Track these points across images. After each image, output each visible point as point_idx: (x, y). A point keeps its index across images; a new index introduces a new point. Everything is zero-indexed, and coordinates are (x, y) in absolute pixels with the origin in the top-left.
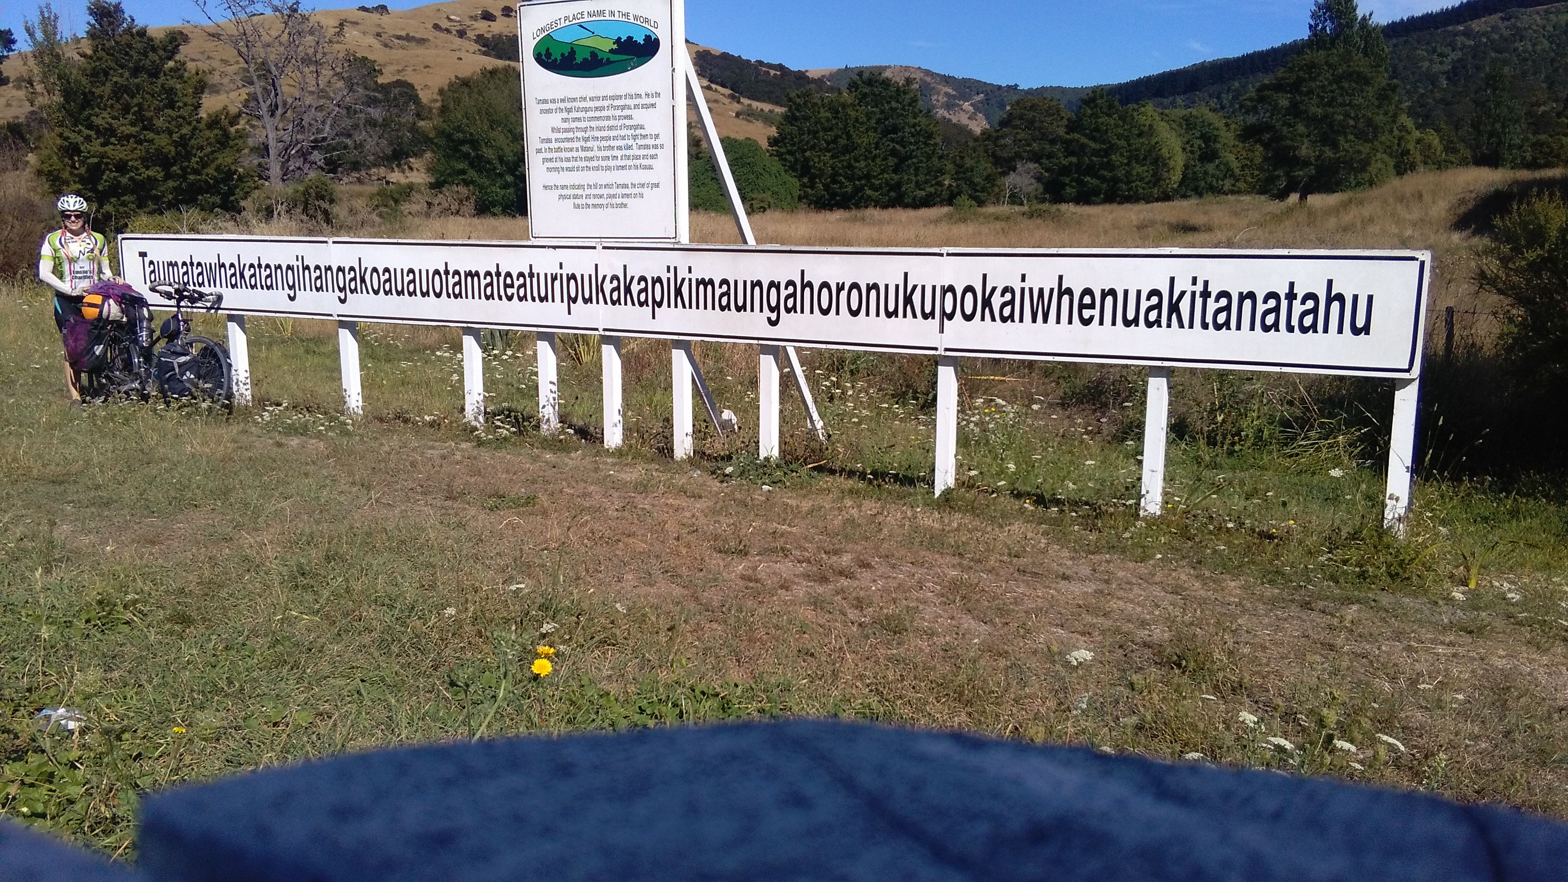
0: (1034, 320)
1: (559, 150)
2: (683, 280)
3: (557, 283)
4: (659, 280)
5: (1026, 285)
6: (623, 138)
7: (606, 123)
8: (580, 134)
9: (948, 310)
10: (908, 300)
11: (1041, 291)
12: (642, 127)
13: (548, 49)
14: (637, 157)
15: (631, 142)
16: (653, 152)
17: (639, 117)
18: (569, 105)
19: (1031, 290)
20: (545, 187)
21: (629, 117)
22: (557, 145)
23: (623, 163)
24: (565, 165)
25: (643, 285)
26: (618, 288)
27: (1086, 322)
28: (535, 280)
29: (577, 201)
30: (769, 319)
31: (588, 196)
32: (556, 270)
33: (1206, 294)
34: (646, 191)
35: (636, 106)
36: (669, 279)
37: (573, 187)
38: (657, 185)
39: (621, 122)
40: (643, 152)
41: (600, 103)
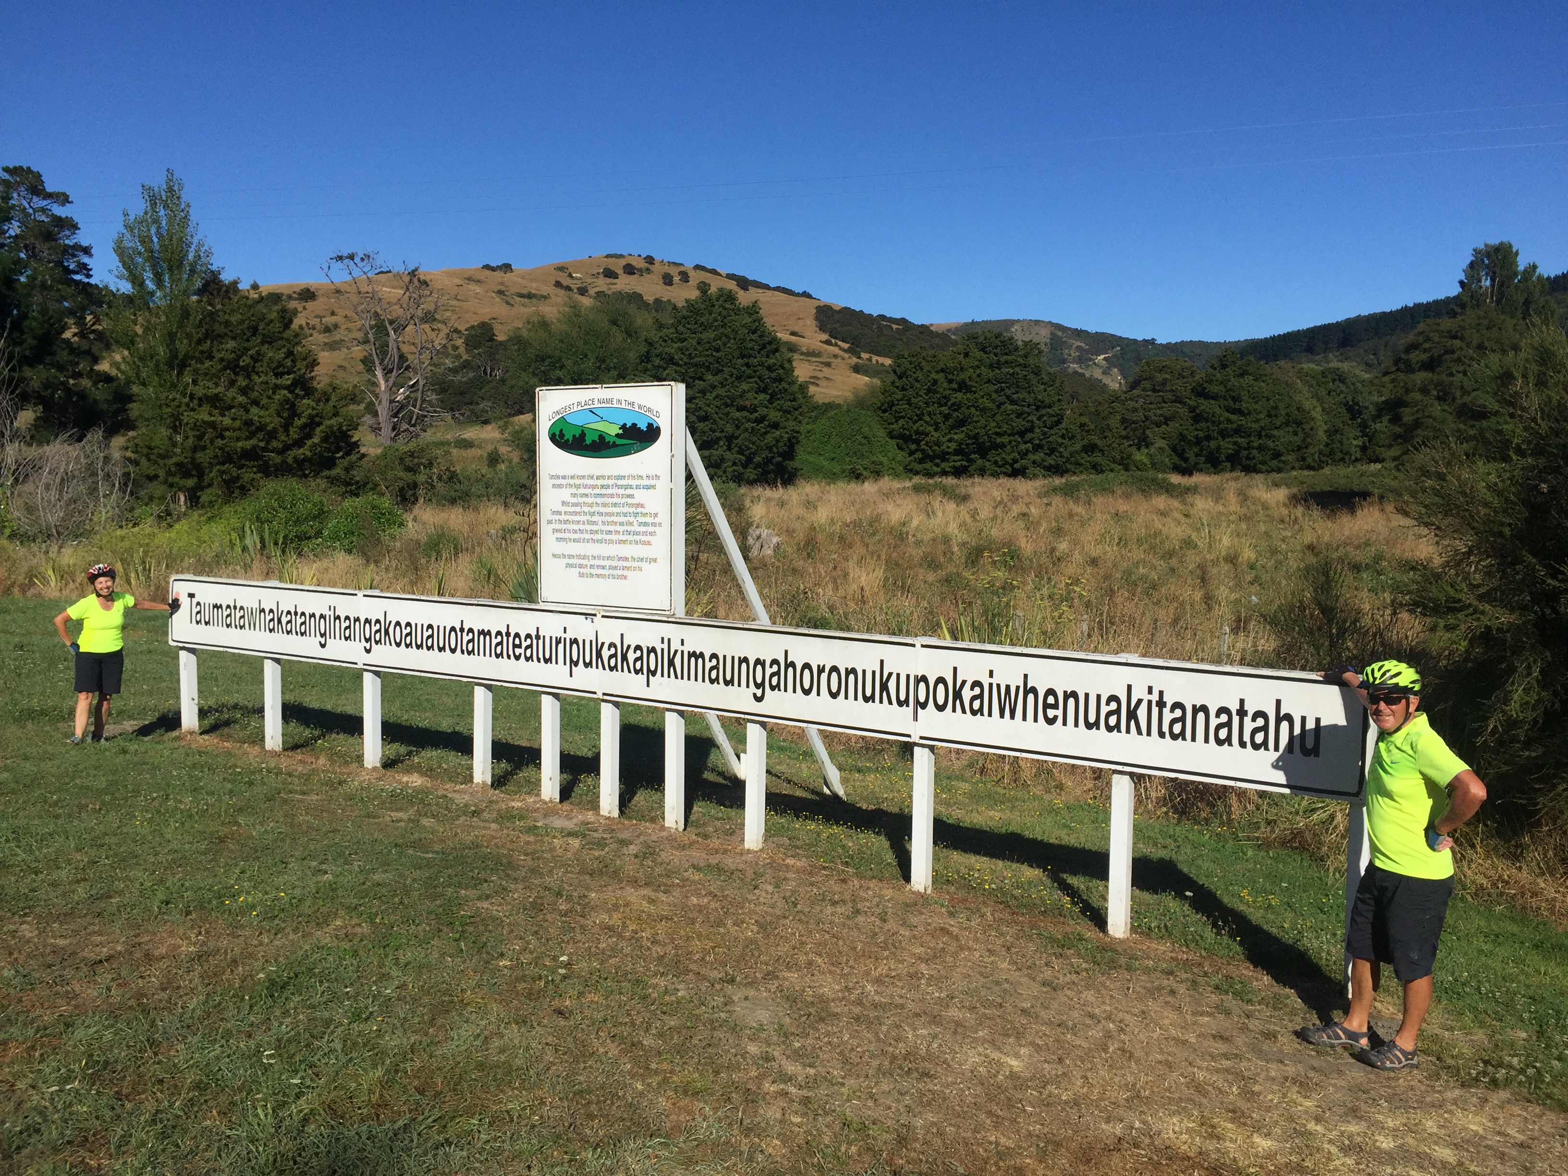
0: (1002, 716)
1: (566, 522)
2: (676, 651)
3: (561, 646)
4: (653, 650)
5: (994, 681)
6: (625, 515)
7: (611, 500)
8: (586, 509)
9: (922, 699)
10: (884, 687)
11: (1008, 687)
12: (642, 506)
13: (561, 430)
14: (637, 533)
15: (632, 519)
16: (651, 529)
17: (640, 496)
18: (578, 482)
19: (998, 686)
20: (554, 556)
21: (631, 496)
22: (566, 518)
23: (624, 538)
24: (573, 536)
25: (638, 653)
26: (614, 655)
27: (1051, 721)
28: (541, 642)
29: (582, 570)
30: (755, 695)
31: (592, 566)
32: (560, 634)
33: (1161, 704)
34: (644, 565)
35: (638, 487)
36: (663, 650)
37: (579, 557)
38: (655, 560)
39: (624, 500)
40: (643, 529)
41: (605, 482)
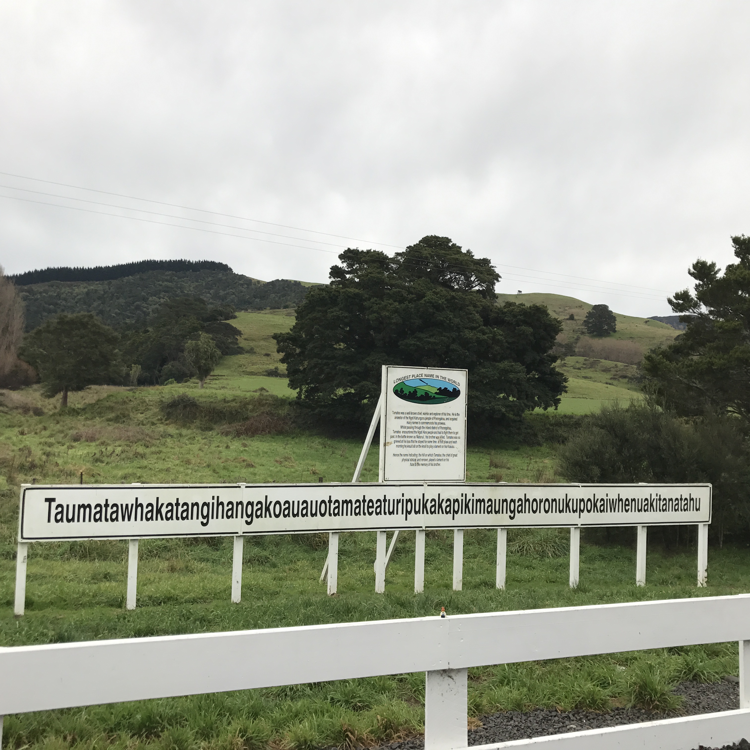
0: (611, 511)
1: (404, 437)
2: (470, 500)
3: (400, 505)
4: (457, 500)
5: (608, 498)
6: (440, 433)
7: (431, 426)
8: (416, 430)
9: (581, 508)
10: (567, 505)
11: (613, 499)
12: (450, 429)
13: (402, 389)
14: (447, 442)
15: (443, 435)
16: (454, 440)
17: (448, 423)
18: (412, 416)
19: (610, 499)
20: (394, 455)
21: (444, 424)
22: (403, 435)
23: (439, 444)
24: (407, 444)
25: (448, 503)
26: (435, 505)
27: (627, 511)
28: (387, 503)
29: (412, 462)
30: (510, 516)
31: (419, 460)
32: (400, 497)
33: (660, 499)
34: (450, 458)
35: (447, 419)
36: (462, 500)
37: (411, 455)
38: (456, 455)
39: (439, 426)
40: (449, 440)
41: (429, 416)
